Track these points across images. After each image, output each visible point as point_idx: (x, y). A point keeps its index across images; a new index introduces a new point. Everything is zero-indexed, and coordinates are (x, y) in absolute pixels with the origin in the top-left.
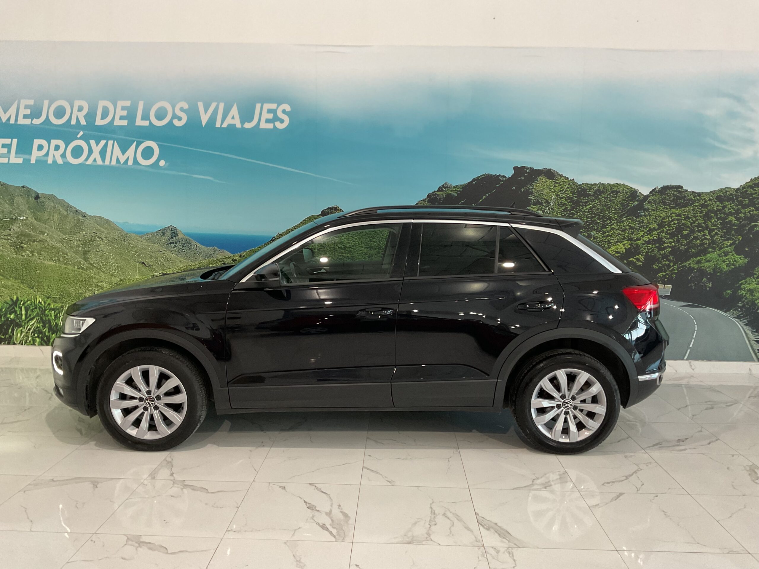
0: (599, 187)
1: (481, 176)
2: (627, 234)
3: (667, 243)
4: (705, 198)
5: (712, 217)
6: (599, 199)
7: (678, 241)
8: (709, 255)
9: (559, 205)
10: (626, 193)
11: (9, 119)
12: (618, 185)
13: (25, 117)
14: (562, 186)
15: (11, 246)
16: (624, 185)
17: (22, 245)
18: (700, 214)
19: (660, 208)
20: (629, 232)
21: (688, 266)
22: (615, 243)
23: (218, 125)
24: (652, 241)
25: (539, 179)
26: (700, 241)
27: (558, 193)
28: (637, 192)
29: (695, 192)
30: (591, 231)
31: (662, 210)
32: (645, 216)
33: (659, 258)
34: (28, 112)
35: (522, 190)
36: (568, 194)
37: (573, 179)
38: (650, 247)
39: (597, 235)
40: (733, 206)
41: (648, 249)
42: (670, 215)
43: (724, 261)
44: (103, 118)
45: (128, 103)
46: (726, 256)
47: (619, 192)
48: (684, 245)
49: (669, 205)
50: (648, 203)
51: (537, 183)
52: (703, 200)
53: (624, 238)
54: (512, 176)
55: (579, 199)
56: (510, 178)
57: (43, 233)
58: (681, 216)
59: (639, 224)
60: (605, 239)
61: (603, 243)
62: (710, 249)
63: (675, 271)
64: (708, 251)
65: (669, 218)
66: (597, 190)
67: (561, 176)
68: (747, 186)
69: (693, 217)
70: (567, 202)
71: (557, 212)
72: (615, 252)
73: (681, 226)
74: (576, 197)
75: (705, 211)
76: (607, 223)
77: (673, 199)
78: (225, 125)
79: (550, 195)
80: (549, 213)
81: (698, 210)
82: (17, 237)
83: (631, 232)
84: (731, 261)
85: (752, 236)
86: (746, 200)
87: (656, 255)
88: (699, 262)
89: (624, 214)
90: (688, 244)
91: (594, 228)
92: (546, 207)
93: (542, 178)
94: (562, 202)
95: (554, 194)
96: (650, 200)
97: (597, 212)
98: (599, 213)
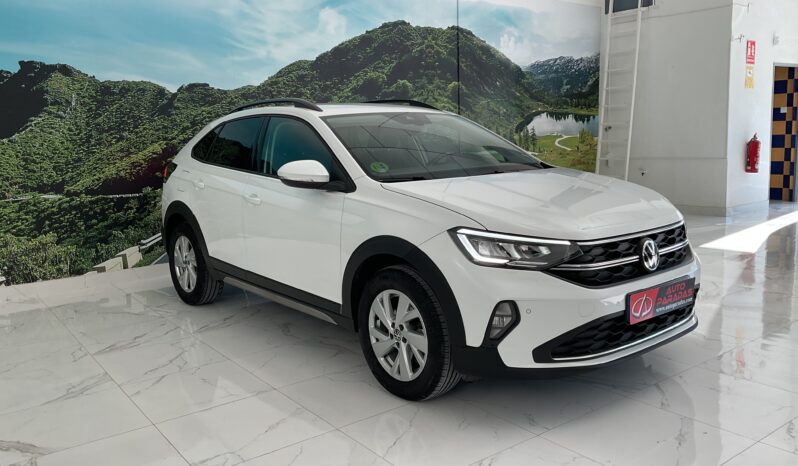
0: (124, 85)
2: (162, 133)
4: (231, 96)
6: (125, 97)
9: (81, 104)
10: (154, 91)
12: (144, 83)
14: (82, 83)
16: (150, 83)
19: (190, 106)
22: (151, 144)
25: (53, 76)
27: (78, 91)
28: (165, 90)
29: (221, 90)
30: (123, 133)
31: (192, 108)
32: (177, 114)
35: (34, 88)
36: (90, 93)
37: (94, 76)
42: (200, 114)
47: (146, 90)
49: (199, 103)
50: (177, 102)
51: (52, 81)
52: (229, 98)
53: (159, 138)
54: (20, 71)
55: (104, 97)
56: (15, 74)
59: (171, 123)
60: (139, 140)
61: (137, 144)
66: (122, 88)
67: (79, 72)
68: (266, 84)
70: (91, 101)
72: (152, 153)
74: (99, 96)
76: (138, 123)
77: (202, 97)
79: (69, 94)
80: (71, 114)
83: (165, 131)
86: (266, 97)
89: (155, 113)
91: (125, 128)
92: (67, 107)
93: (57, 76)
94: (86, 102)
95: (74, 93)
96: (178, 98)
97: (126, 112)
98: (128, 113)
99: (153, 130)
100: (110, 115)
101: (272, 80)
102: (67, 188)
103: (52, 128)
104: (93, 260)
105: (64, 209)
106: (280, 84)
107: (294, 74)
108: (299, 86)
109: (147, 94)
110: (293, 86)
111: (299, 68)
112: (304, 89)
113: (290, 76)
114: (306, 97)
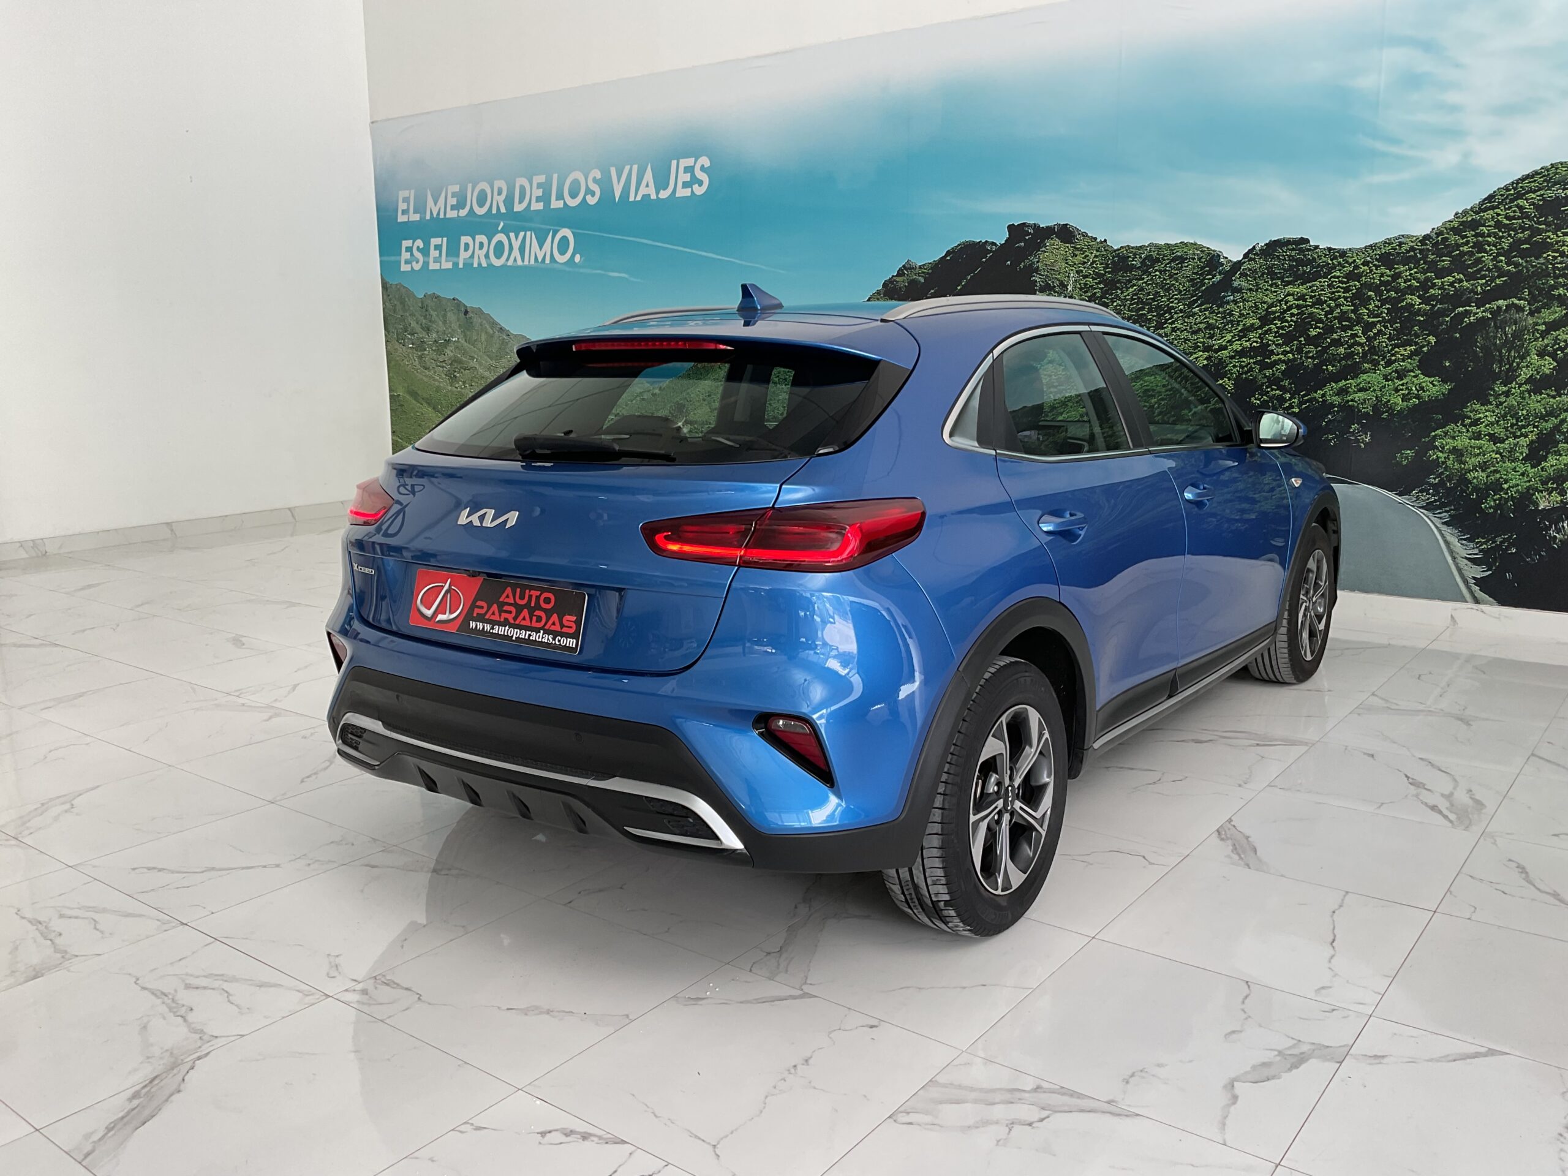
0: (1150, 251)
1: (959, 245)
2: (1202, 338)
3: (1278, 355)
4: (1355, 260)
5: (1370, 298)
6: (1150, 273)
7: (1299, 350)
8: (1364, 377)
9: (1081, 289)
10: (1199, 259)
11: (438, 214)
12: (1185, 246)
13: (453, 208)
14: (1087, 253)
15: (446, 375)
16: (1195, 244)
17: (455, 374)
18: (1343, 293)
19: (1264, 285)
20: (1205, 335)
21: (1321, 400)
23: (632, 199)
24: (1248, 352)
25: (1048, 244)
26: (1345, 349)
27: (1079, 267)
28: (1219, 256)
29: (1335, 249)
31: (1267, 290)
32: (1235, 302)
33: (1263, 384)
34: (454, 201)
35: (1023, 265)
36: (1096, 268)
37: (1105, 241)
38: (1244, 362)
40: (1416, 273)
41: (1242, 367)
42: (1282, 300)
43: (1397, 390)
44: (520, 202)
45: (542, 178)
46: (1400, 378)
47: (1186, 259)
48: (1312, 358)
49: (1282, 279)
50: (1240, 278)
51: (1046, 252)
52: (1350, 264)
53: (1196, 347)
54: (1006, 241)
55: (1115, 275)
56: (1001, 245)
57: (472, 358)
58: (1305, 300)
59: (1225, 317)
62: (1366, 365)
63: (1294, 410)
64: (1363, 368)
65: (1281, 305)
66: (1146, 258)
67: (1085, 235)
68: (1446, 228)
69: (1331, 299)
73: (1305, 318)
74: (1109, 273)
75: (1355, 286)
77: (1290, 266)
78: (639, 198)
79: (1066, 272)
81: (1341, 285)
82: (451, 364)
83: (1209, 334)
84: (1412, 390)
85: (1458, 335)
86: (1444, 258)
87: (1256, 377)
88: (1343, 391)
89: (1195, 301)
90: (1319, 355)
92: (1061, 293)
93: (1053, 243)
94: (1087, 284)
95: (1072, 270)
96: (1243, 270)
97: (1147, 299)
98: (1150, 301)
99: (1188, 332)
100: (1121, 306)
101: (1465, 219)
106: (1484, 226)
107: (1532, 198)
108: (1543, 226)
109: (1187, 266)
110: (1524, 229)
111: (1548, 182)
112: (1555, 233)
113: (1517, 206)
114: (1557, 255)
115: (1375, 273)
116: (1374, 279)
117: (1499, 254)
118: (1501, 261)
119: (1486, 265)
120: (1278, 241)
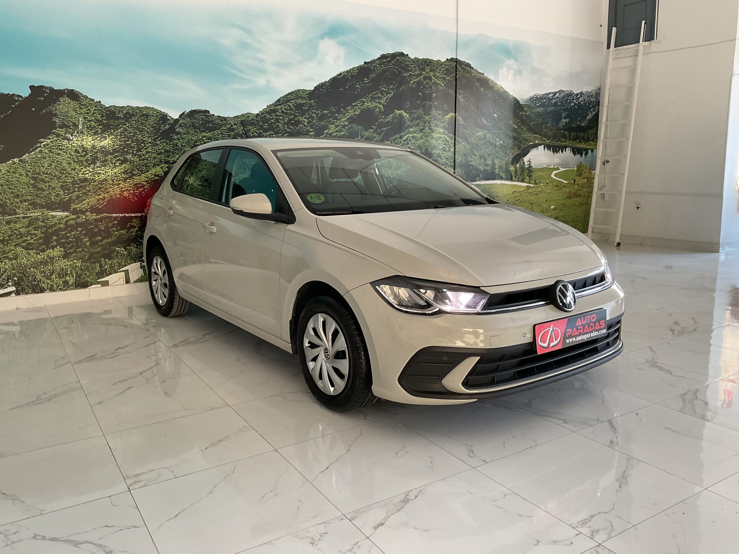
0: (128, 110)
2: (163, 157)
4: (230, 123)
6: (130, 121)
9: (88, 128)
10: (156, 116)
12: (147, 109)
14: (89, 108)
16: (153, 108)
18: (228, 137)
19: (191, 132)
20: (165, 156)
22: (153, 167)
25: (61, 100)
27: (85, 115)
28: (167, 116)
29: (221, 117)
30: (127, 155)
31: (193, 134)
32: (178, 139)
35: (44, 111)
36: (96, 117)
37: (100, 102)
39: (133, 159)
40: (256, 130)
42: (201, 139)
47: (149, 115)
49: (199, 129)
50: (179, 127)
51: (60, 105)
52: (229, 124)
53: (161, 162)
54: (29, 95)
55: (109, 122)
56: (26, 98)
58: (211, 140)
59: (173, 147)
60: (142, 163)
61: (140, 167)
65: (200, 142)
66: (126, 114)
67: (86, 97)
68: (265, 112)
70: (97, 125)
71: (87, 135)
72: (154, 175)
74: (104, 119)
75: (232, 134)
76: (142, 147)
77: (202, 123)
79: (77, 117)
80: (78, 136)
83: (167, 155)
86: (265, 124)
89: (157, 138)
91: (129, 151)
92: (75, 130)
93: (65, 100)
94: (92, 125)
95: (81, 117)
96: (180, 123)
97: (130, 135)
98: (132, 137)
99: (156, 154)
100: (115, 139)
101: (271, 108)
102: (73, 206)
103: (61, 149)
104: (97, 274)
105: (71, 226)
106: (278, 112)
107: (293, 103)
108: (297, 114)
109: (150, 120)
110: (292, 115)
111: (297, 97)
112: (301, 117)
113: (288, 105)
114: (303, 126)
115: (240, 129)
116: (239, 131)
117: (284, 124)
118: (285, 127)
119: (280, 128)
120: (195, 110)
